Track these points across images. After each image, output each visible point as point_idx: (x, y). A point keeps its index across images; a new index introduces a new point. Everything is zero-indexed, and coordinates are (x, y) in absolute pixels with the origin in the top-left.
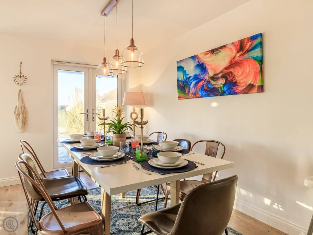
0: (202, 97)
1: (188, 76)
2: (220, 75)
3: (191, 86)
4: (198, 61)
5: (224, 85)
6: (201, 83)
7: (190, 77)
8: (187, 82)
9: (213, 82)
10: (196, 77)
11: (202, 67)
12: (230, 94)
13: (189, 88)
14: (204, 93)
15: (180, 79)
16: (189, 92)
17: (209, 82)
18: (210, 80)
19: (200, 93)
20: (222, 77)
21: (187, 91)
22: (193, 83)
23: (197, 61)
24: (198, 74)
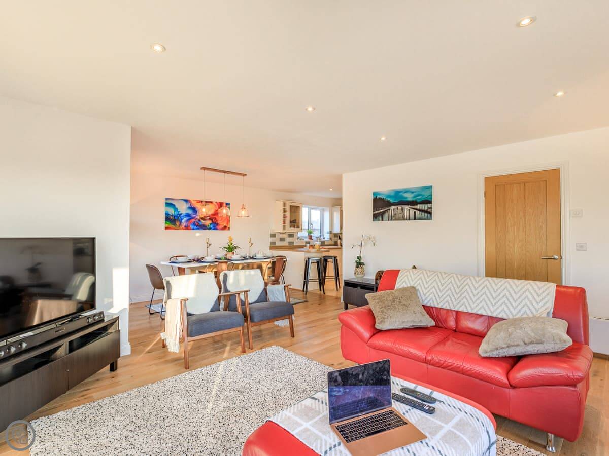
0: (193, 229)
1: (180, 213)
2: (208, 218)
3: (183, 221)
4: (191, 205)
5: (211, 224)
6: (193, 220)
7: (181, 214)
8: (178, 217)
9: (202, 221)
10: (188, 215)
11: (194, 209)
12: (214, 229)
13: (181, 222)
14: (195, 227)
15: (170, 213)
16: (180, 224)
17: (199, 221)
18: (201, 220)
19: (192, 227)
20: (210, 219)
21: (178, 224)
22: (186, 219)
23: (189, 204)
24: (190, 213)
